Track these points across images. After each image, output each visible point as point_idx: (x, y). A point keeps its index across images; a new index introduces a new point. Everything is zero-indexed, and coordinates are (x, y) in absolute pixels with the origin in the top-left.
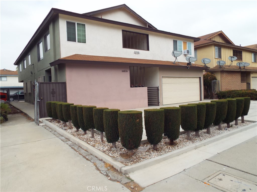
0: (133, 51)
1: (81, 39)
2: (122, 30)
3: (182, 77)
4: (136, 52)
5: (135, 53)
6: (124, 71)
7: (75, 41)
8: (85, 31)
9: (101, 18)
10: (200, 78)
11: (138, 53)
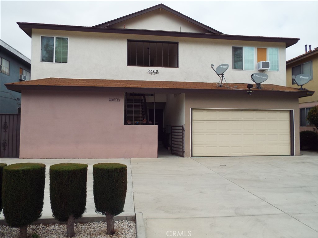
0: (146, 69)
1: (61, 58)
2: (128, 40)
3: (242, 110)
4: (152, 71)
5: (150, 72)
6: (114, 100)
7: (52, 61)
8: (66, 47)
9: (123, 28)
10: (291, 112)
11: (156, 72)
